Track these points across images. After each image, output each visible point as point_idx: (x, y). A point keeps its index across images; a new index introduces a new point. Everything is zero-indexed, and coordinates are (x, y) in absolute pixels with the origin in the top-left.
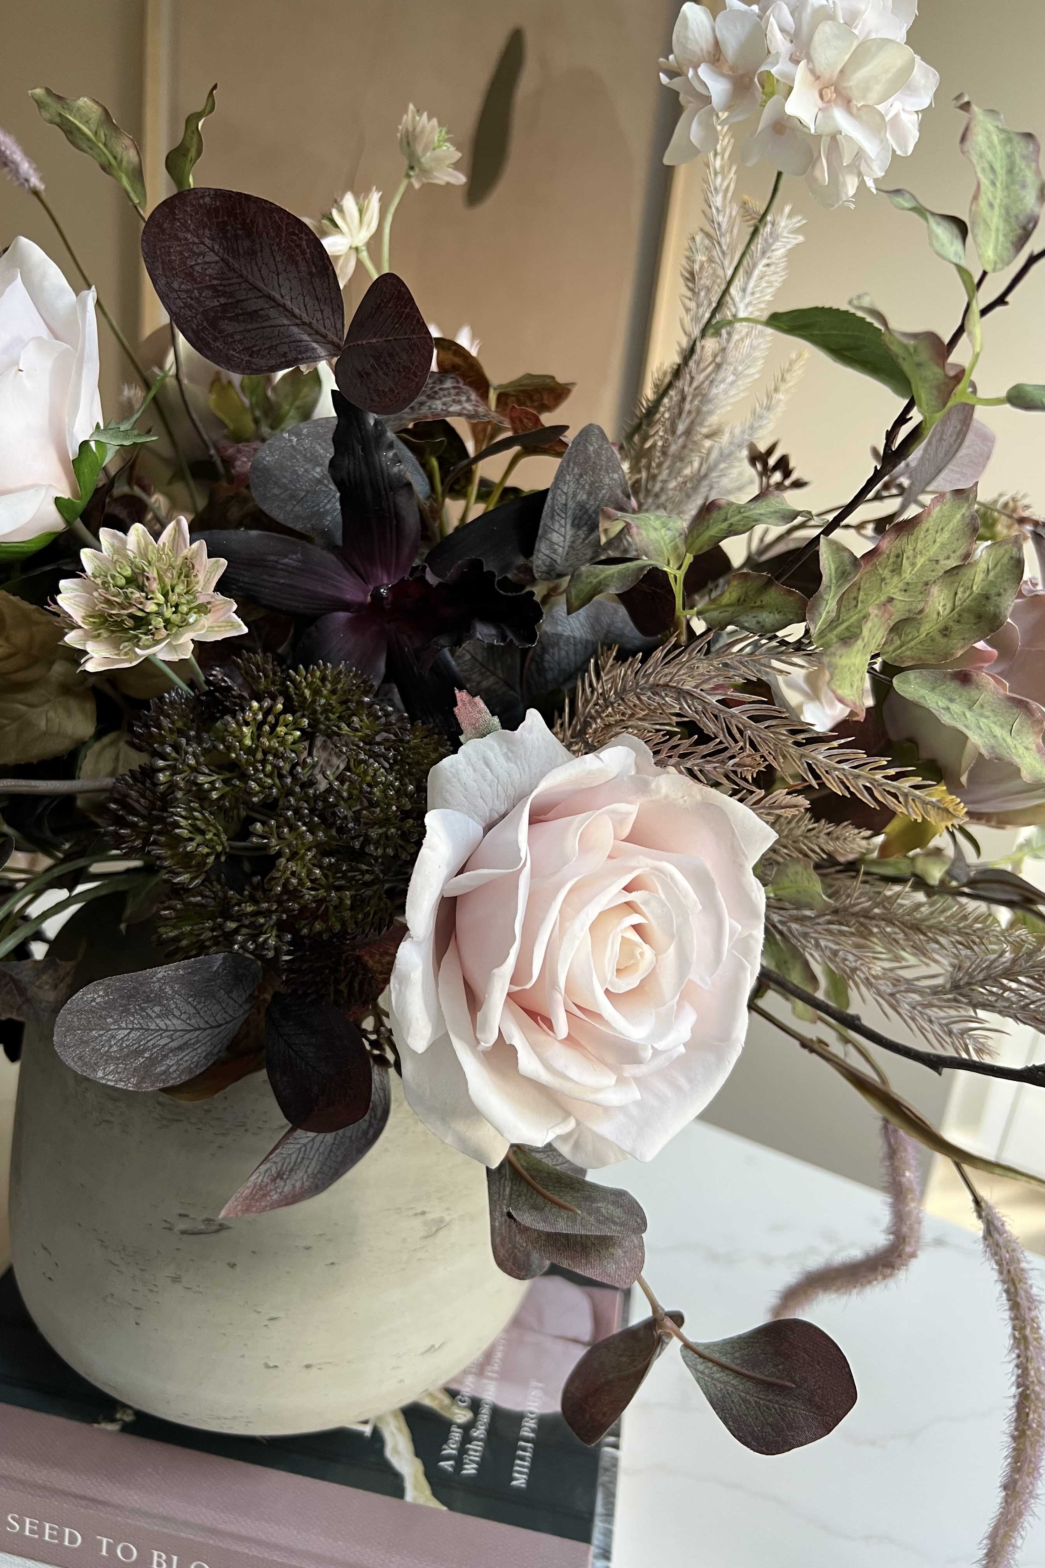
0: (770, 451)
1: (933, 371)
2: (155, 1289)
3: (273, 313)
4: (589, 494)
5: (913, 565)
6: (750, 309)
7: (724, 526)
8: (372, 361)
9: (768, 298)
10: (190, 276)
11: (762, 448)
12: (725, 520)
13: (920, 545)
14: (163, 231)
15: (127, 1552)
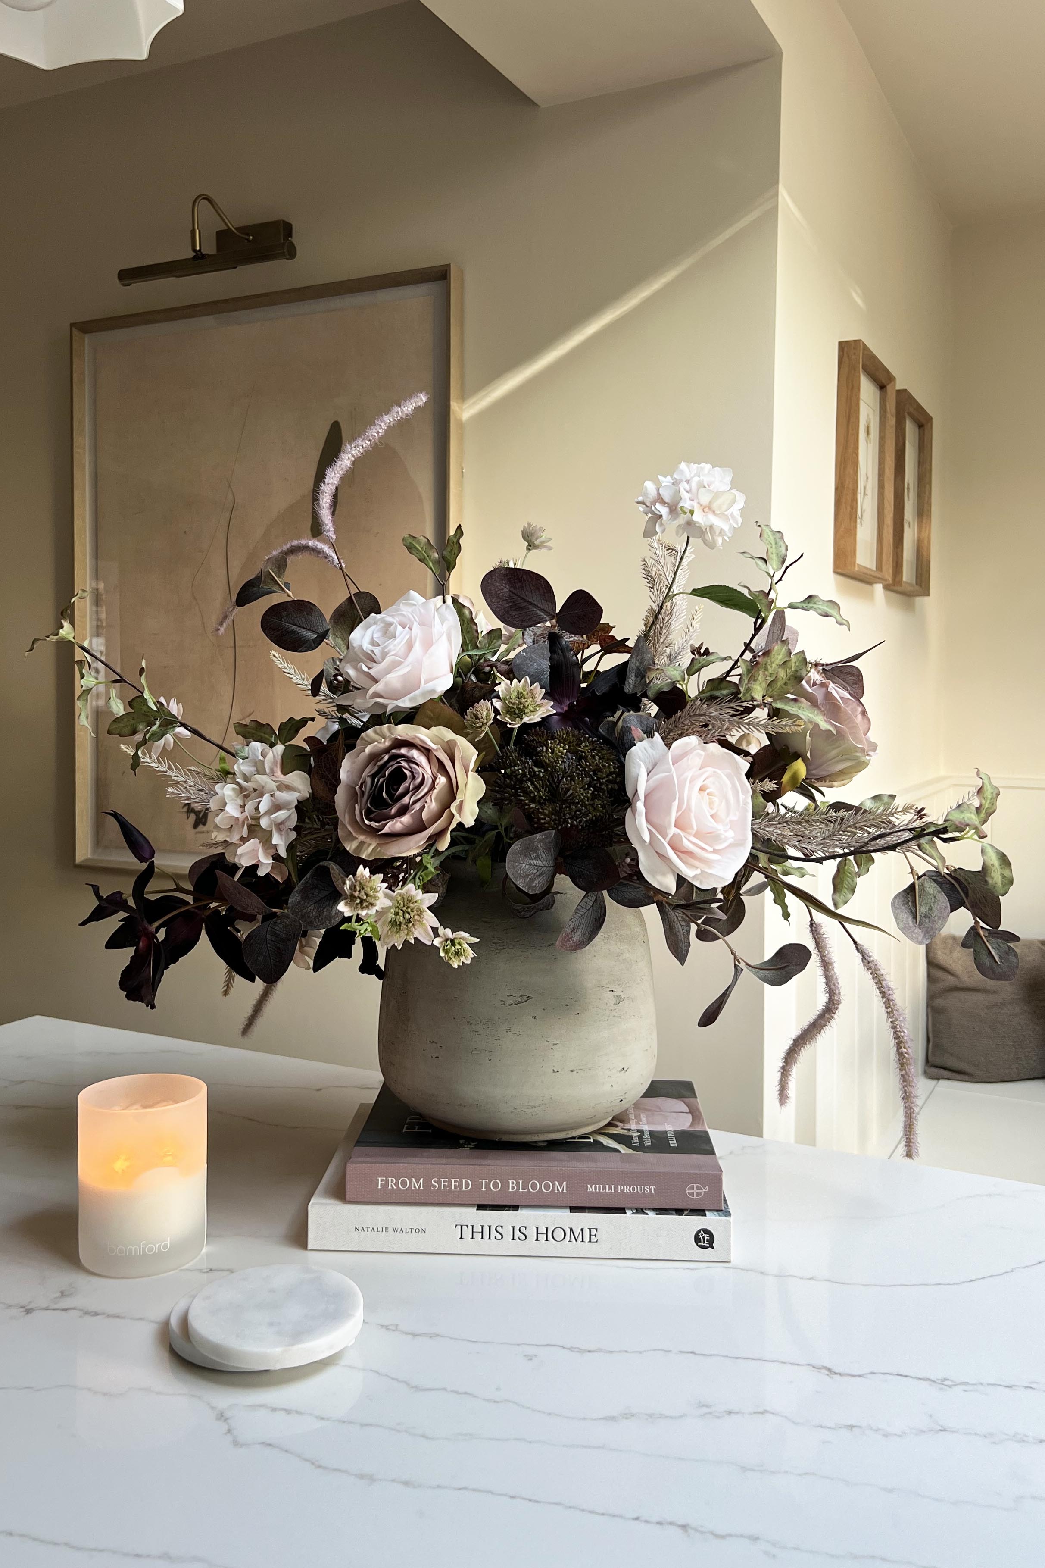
0: (700, 647)
1: (765, 601)
2: (498, 1038)
3: (530, 607)
4: (641, 663)
5: (771, 667)
6: (678, 588)
7: (700, 665)
8: (577, 618)
9: (684, 582)
10: (498, 597)
11: (697, 646)
12: (700, 663)
13: (773, 660)
14: (488, 583)
15: (496, 1185)
